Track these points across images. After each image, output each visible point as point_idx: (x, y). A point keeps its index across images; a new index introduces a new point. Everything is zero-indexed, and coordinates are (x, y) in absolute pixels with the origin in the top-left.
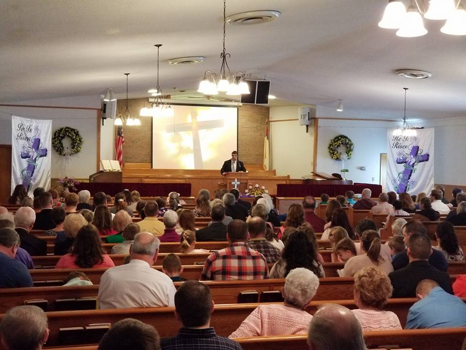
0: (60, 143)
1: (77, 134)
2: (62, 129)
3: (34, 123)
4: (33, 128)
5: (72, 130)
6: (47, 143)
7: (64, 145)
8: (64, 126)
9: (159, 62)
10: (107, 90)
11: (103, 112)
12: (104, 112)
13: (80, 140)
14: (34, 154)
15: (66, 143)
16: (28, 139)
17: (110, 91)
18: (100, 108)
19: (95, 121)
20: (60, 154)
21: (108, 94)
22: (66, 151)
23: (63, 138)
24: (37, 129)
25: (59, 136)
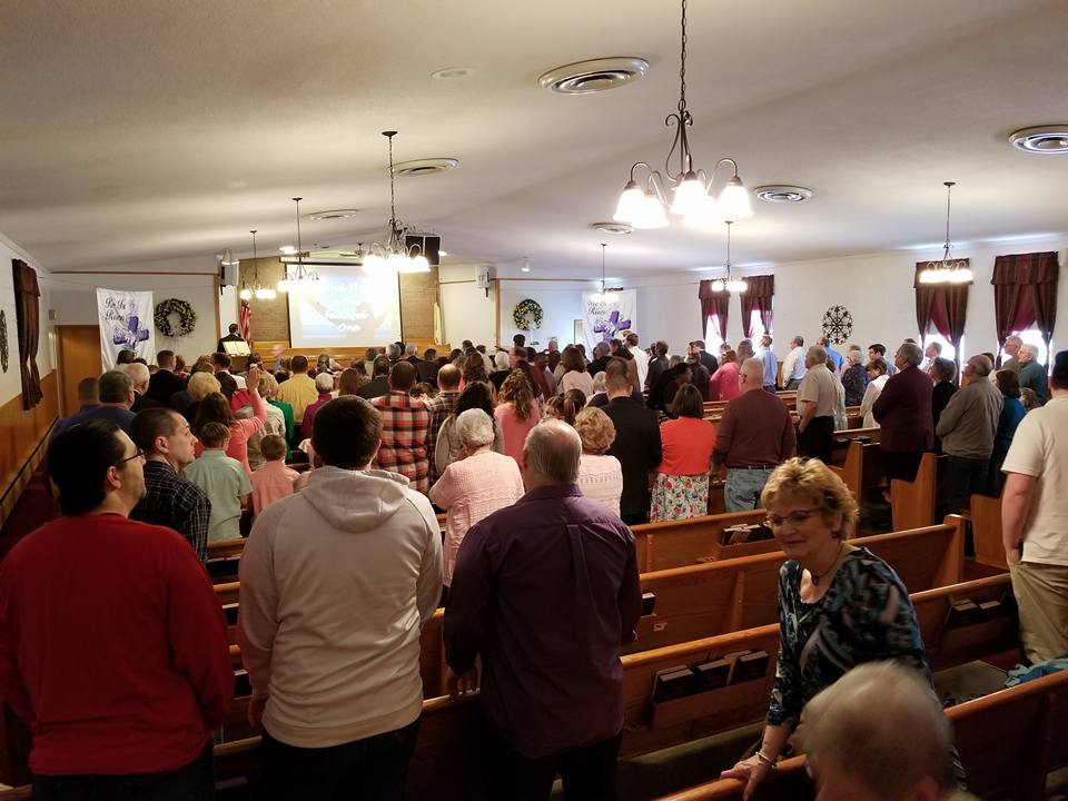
0: (165, 320)
1: (188, 308)
2: (166, 302)
3: (128, 297)
4: (127, 302)
5: (181, 302)
6: (147, 321)
7: (170, 323)
8: (169, 297)
9: (299, 217)
10: (226, 250)
11: (221, 277)
12: (223, 277)
13: (192, 316)
14: (131, 337)
15: (174, 320)
16: (121, 318)
17: (230, 252)
18: (217, 272)
19: (212, 290)
20: (167, 335)
21: (228, 255)
22: (174, 330)
23: (168, 313)
24: (132, 305)
25: (163, 311)
